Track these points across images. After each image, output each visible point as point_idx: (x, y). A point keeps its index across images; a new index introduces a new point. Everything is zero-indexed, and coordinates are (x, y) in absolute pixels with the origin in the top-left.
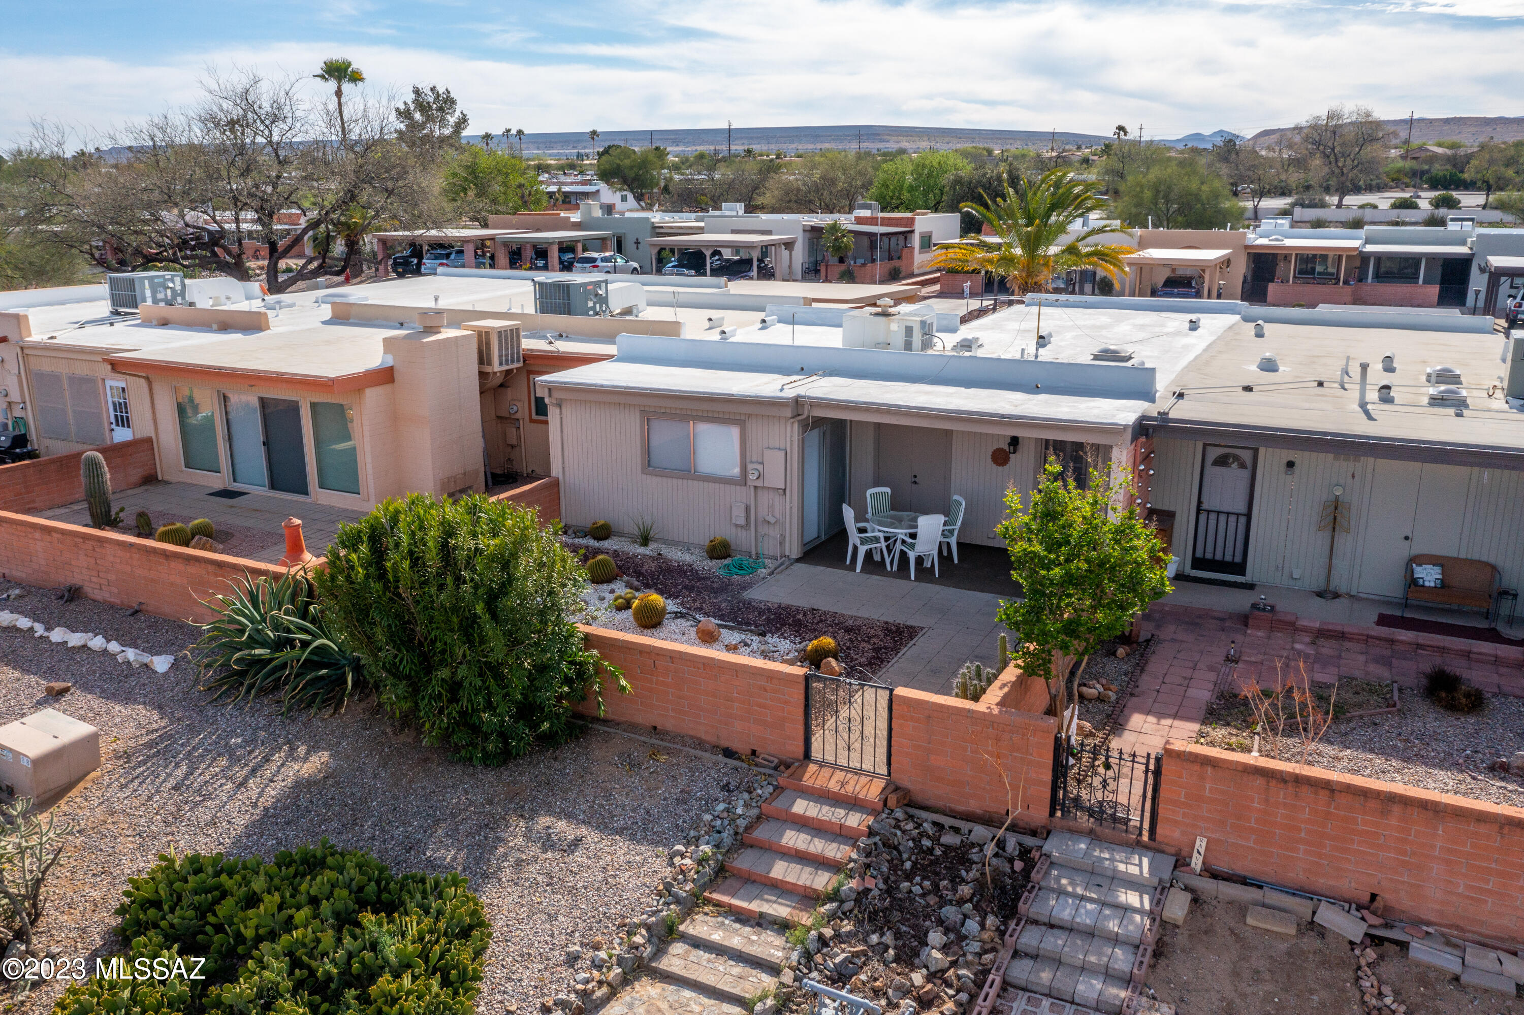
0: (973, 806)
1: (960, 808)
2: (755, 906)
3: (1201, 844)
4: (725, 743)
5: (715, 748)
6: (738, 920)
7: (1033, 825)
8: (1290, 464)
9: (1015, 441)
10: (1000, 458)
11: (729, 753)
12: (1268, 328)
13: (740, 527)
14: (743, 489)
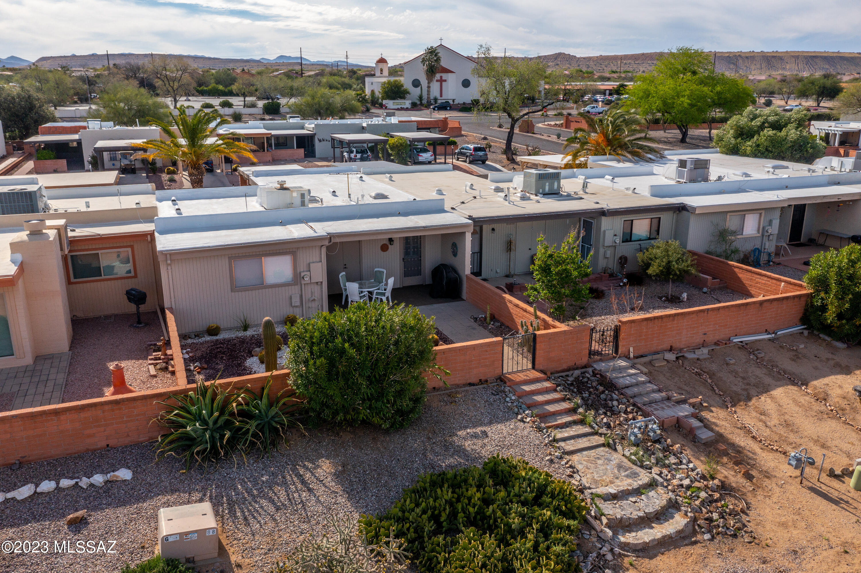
0: (565, 366)
1: (560, 369)
2: (559, 422)
3: (631, 349)
4: (469, 382)
5: (465, 385)
6: (561, 428)
7: (583, 365)
8: (493, 229)
9: (391, 240)
10: (384, 248)
11: (470, 384)
12: (395, 176)
13: (296, 307)
14: (296, 287)
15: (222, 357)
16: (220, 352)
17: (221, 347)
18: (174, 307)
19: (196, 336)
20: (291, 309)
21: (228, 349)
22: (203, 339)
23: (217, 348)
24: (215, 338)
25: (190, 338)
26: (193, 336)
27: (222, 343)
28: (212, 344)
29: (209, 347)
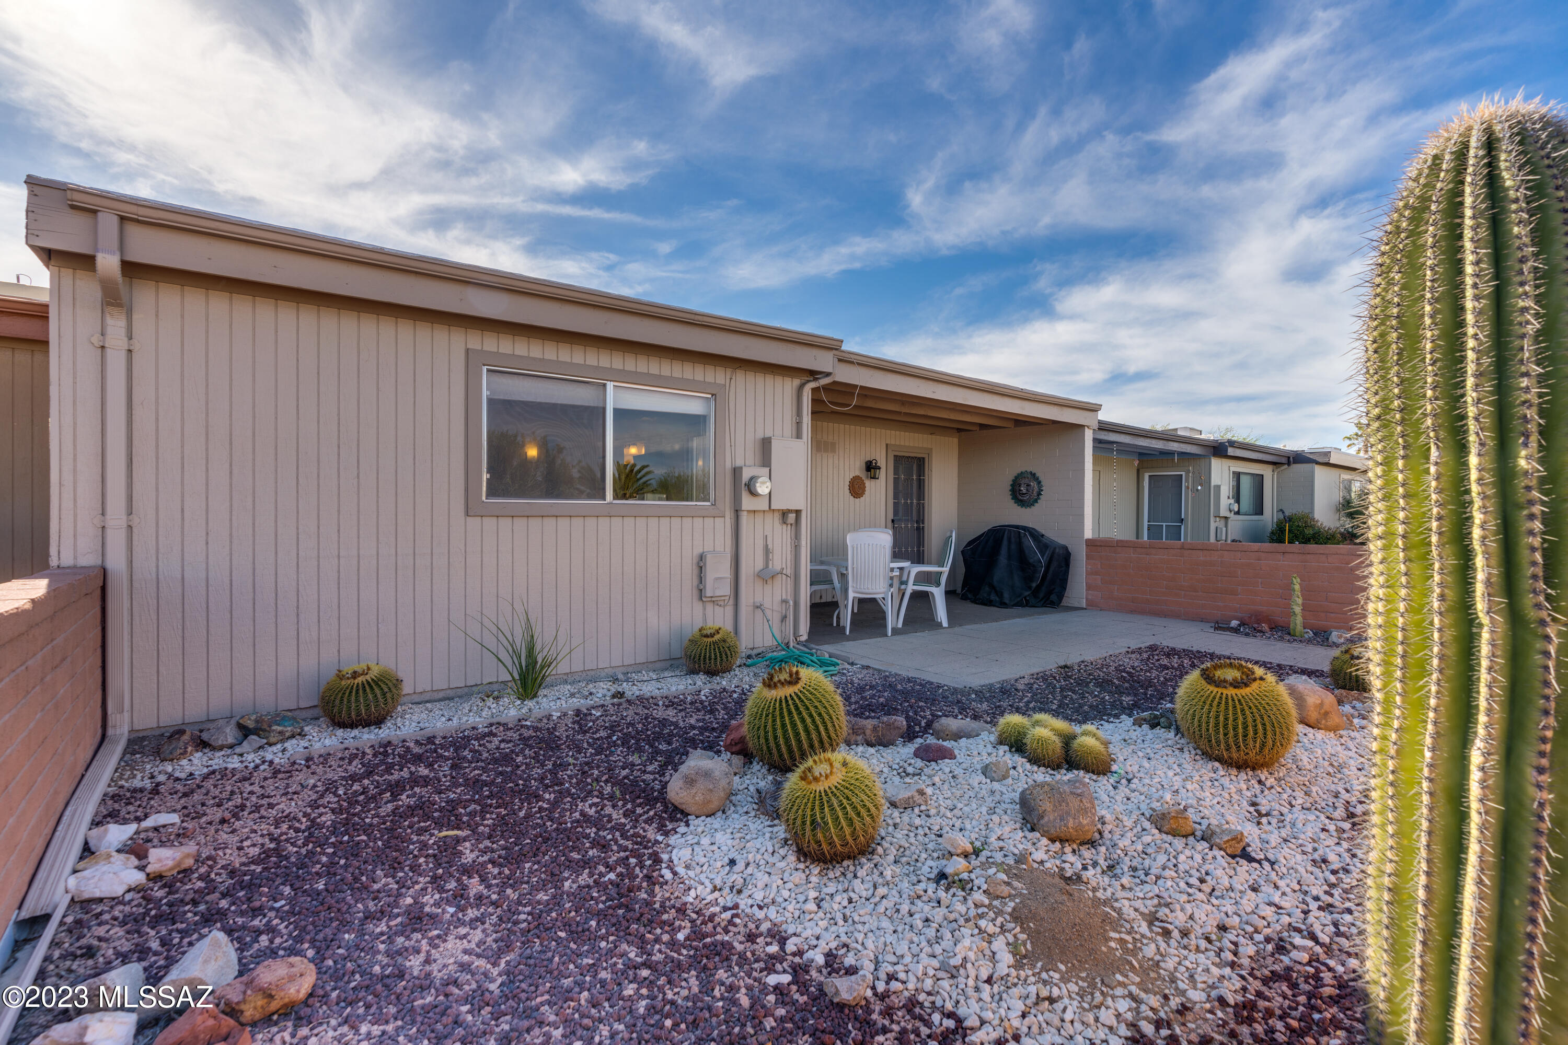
13: (714, 601)
14: (719, 521)
15: (450, 849)
16: (421, 808)
17: (415, 781)
18: (116, 562)
19: (245, 732)
20: (698, 606)
21: (475, 784)
22: (295, 747)
23: (396, 789)
24: (367, 737)
25: (203, 744)
26: (230, 734)
27: (418, 759)
28: (356, 767)
29: (330, 787)
